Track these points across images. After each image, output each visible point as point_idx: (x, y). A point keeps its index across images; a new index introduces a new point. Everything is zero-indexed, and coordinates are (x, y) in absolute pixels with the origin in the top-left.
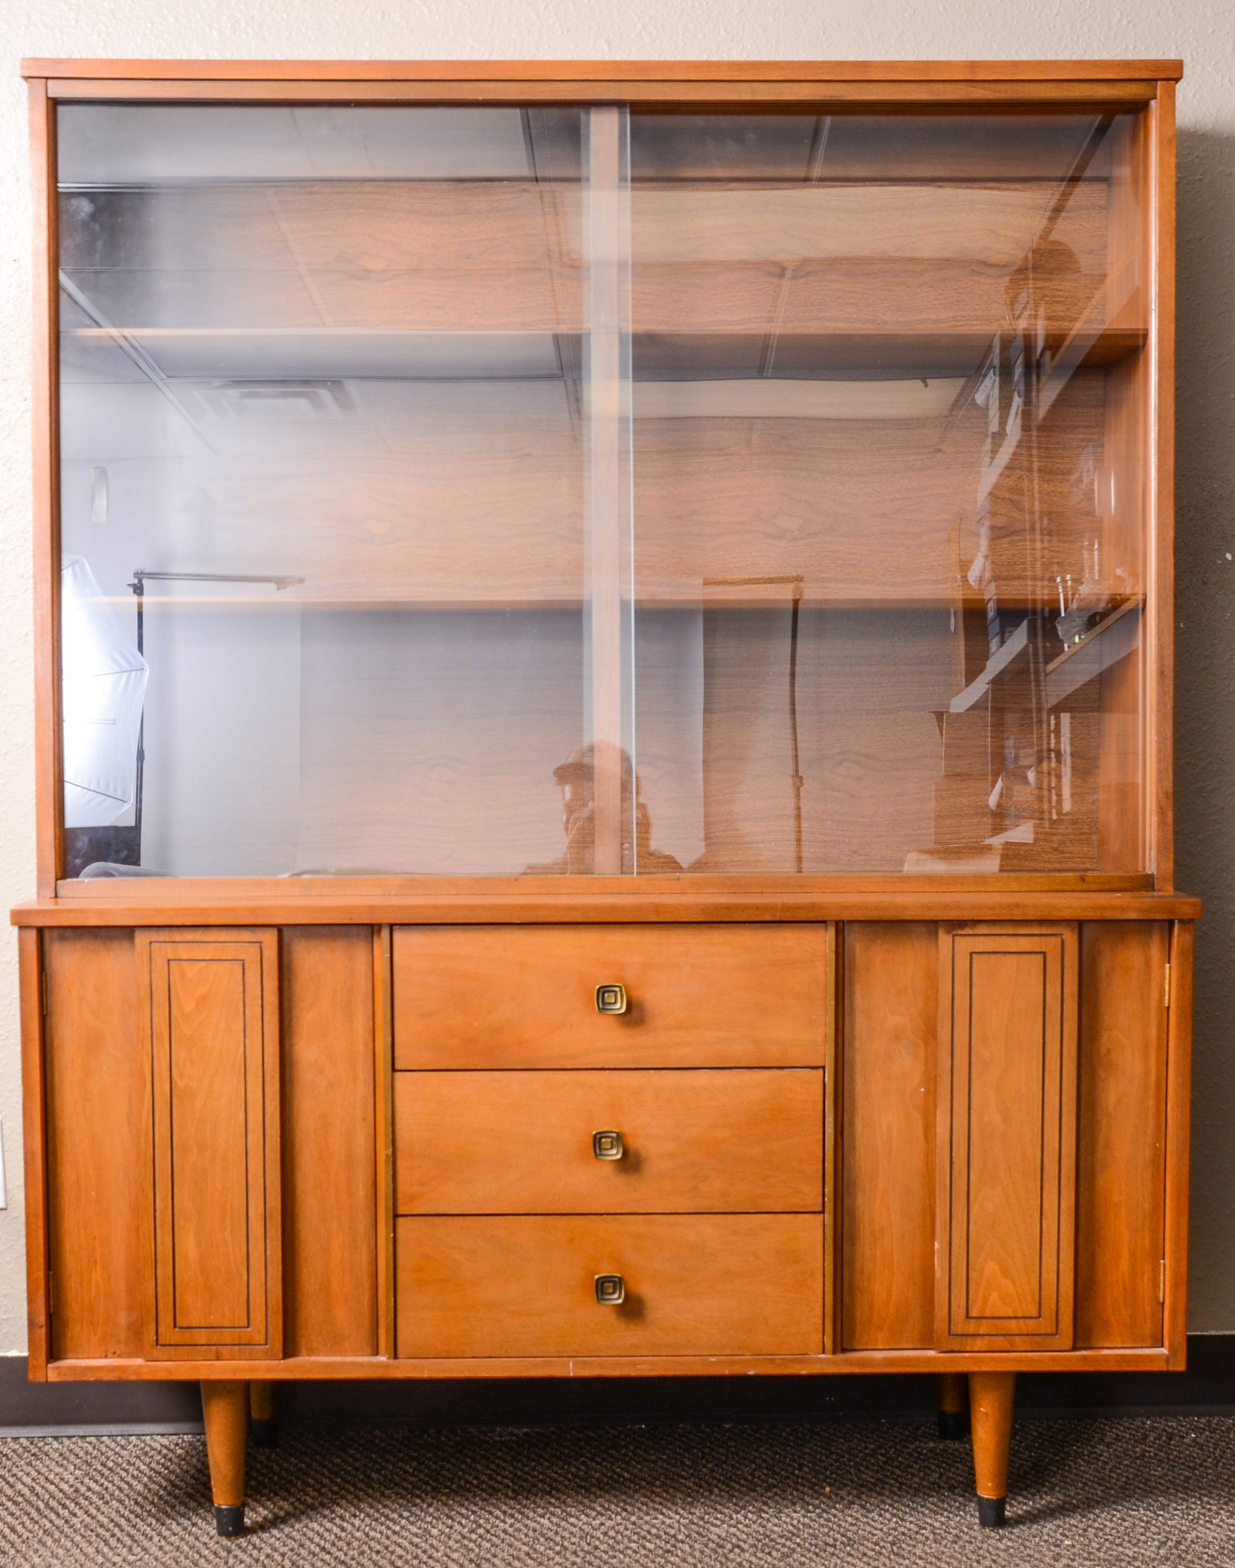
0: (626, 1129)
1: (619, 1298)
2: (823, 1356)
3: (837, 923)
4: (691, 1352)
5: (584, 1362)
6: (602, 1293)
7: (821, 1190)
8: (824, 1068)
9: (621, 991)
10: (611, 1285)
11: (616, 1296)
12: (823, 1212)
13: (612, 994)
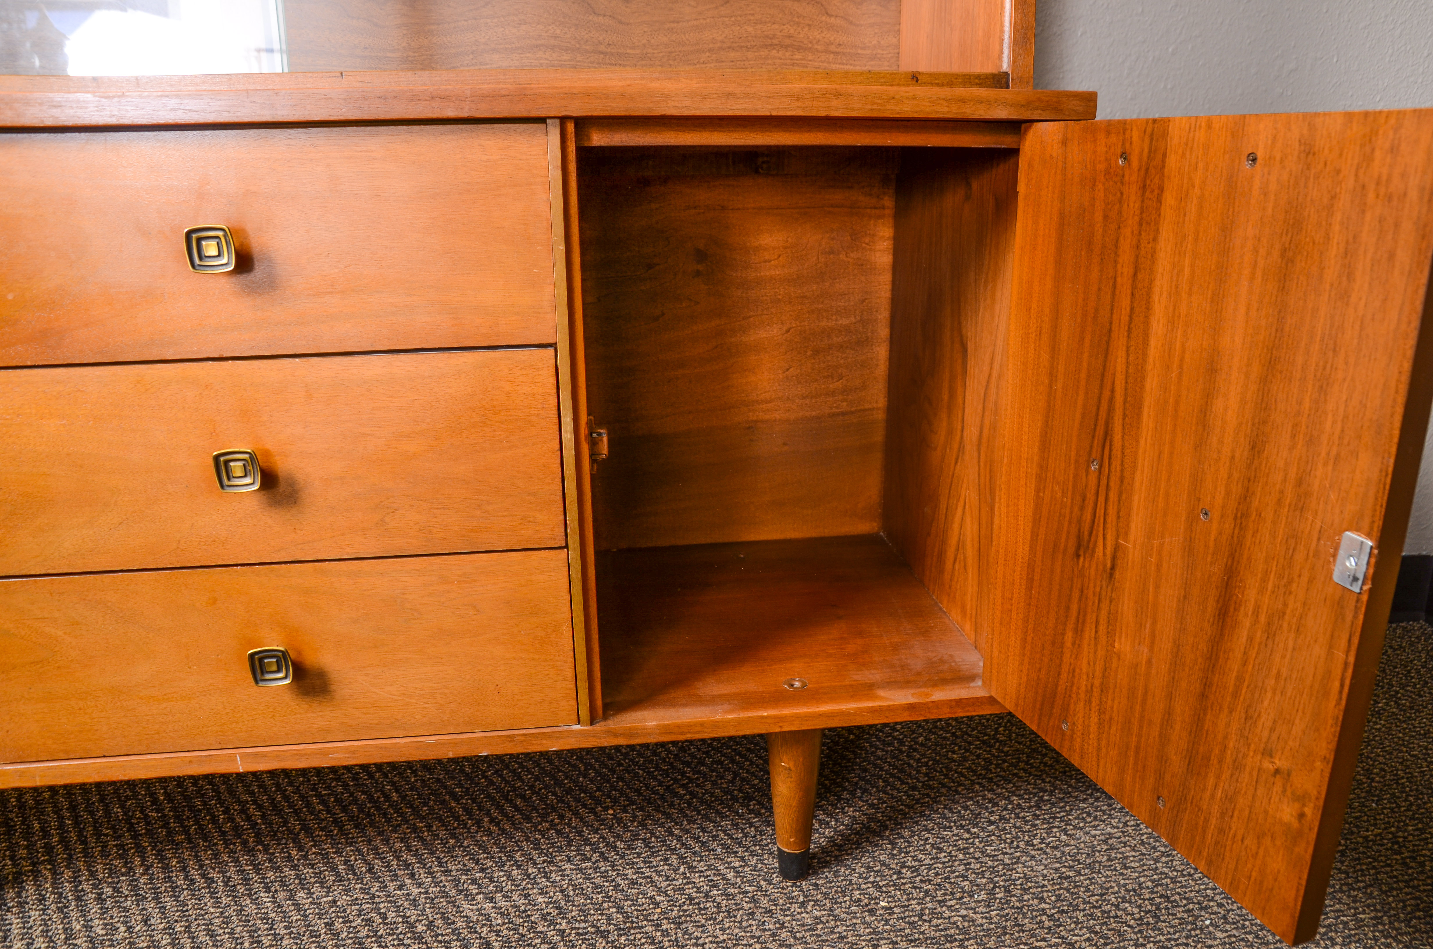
0: (269, 444)
1: (286, 677)
2: (578, 727)
3: (563, 120)
4: (402, 733)
5: (256, 754)
6: (263, 673)
7: (562, 517)
8: (554, 345)
9: (225, 236)
10: (274, 660)
11: (281, 675)
12: (566, 547)
13: (213, 243)
